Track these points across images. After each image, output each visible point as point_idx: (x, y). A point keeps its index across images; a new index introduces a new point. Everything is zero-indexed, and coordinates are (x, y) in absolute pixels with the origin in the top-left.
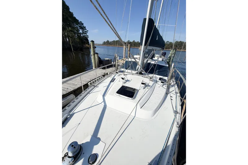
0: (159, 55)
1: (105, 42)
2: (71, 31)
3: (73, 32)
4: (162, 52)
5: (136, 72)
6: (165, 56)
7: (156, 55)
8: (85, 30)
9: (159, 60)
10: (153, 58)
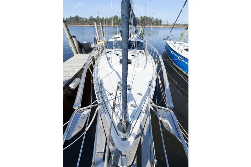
4: (135, 29)
10: (131, 36)
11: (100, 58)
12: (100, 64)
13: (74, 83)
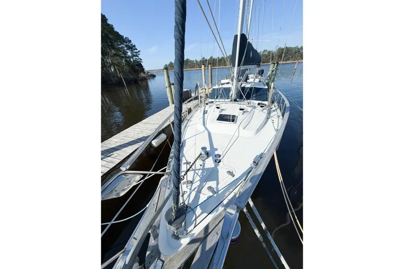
0: (254, 74)
1: (166, 65)
2: (116, 55)
3: (119, 56)
4: (258, 69)
5: (230, 100)
6: (263, 75)
7: (250, 76)
8: (136, 51)
9: (256, 81)
10: (248, 81)
11: (197, 111)
12: (193, 119)
13: (158, 140)
